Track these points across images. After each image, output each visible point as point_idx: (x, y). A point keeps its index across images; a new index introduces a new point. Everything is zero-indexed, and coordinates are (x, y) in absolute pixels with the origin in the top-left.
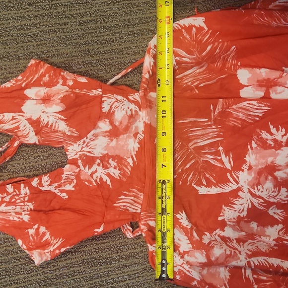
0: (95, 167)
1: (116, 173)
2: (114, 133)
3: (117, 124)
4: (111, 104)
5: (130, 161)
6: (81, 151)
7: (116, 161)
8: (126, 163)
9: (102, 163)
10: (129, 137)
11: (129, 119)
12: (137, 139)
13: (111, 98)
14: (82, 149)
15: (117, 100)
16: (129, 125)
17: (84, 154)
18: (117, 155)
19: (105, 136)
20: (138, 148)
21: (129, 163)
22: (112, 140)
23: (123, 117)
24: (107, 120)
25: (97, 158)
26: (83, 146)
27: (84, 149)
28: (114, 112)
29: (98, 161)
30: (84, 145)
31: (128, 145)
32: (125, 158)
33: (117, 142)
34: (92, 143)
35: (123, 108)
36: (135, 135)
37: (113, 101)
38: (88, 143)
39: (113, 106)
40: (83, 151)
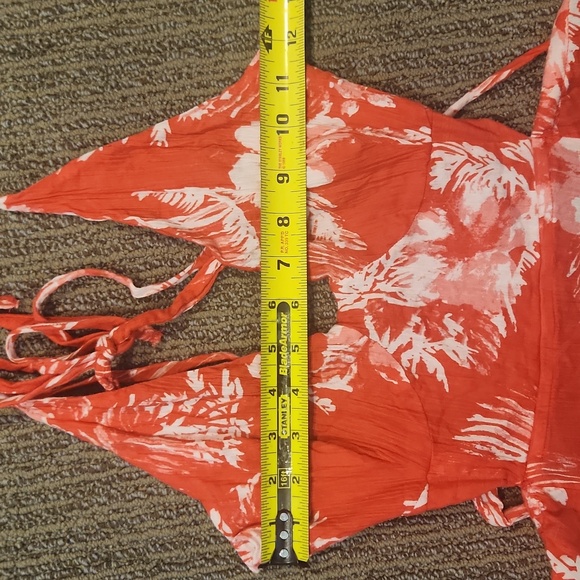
0: (406, 335)
1: (462, 353)
2: (459, 246)
3: (467, 221)
4: (454, 168)
5: (499, 321)
6: (371, 291)
7: (462, 320)
8: (488, 328)
9: (427, 325)
10: (498, 258)
11: (502, 210)
12: (521, 265)
13: (453, 153)
14: (374, 285)
15: (471, 159)
16: (501, 225)
17: (379, 300)
18: (463, 306)
19: (433, 254)
20: (523, 288)
21: (495, 328)
22: (452, 265)
23: (486, 205)
24: (442, 212)
25: (414, 310)
26: (378, 278)
27: (379, 286)
28: (461, 190)
29: (416, 319)
30: (381, 277)
31: (494, 278)
32: (486, 312)
33: (466, 270)
34: (400, 270)
35: (485, 181)
36: (516, 253)
37: (460, 159)
38: (390, 271)
39: (461, 174)
40: (378, 291)
